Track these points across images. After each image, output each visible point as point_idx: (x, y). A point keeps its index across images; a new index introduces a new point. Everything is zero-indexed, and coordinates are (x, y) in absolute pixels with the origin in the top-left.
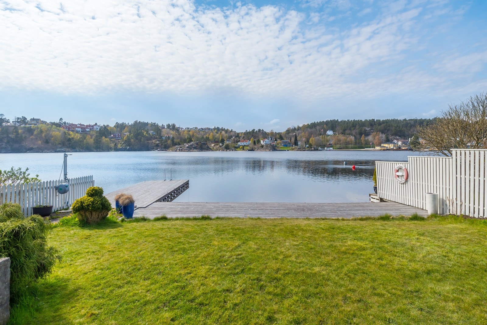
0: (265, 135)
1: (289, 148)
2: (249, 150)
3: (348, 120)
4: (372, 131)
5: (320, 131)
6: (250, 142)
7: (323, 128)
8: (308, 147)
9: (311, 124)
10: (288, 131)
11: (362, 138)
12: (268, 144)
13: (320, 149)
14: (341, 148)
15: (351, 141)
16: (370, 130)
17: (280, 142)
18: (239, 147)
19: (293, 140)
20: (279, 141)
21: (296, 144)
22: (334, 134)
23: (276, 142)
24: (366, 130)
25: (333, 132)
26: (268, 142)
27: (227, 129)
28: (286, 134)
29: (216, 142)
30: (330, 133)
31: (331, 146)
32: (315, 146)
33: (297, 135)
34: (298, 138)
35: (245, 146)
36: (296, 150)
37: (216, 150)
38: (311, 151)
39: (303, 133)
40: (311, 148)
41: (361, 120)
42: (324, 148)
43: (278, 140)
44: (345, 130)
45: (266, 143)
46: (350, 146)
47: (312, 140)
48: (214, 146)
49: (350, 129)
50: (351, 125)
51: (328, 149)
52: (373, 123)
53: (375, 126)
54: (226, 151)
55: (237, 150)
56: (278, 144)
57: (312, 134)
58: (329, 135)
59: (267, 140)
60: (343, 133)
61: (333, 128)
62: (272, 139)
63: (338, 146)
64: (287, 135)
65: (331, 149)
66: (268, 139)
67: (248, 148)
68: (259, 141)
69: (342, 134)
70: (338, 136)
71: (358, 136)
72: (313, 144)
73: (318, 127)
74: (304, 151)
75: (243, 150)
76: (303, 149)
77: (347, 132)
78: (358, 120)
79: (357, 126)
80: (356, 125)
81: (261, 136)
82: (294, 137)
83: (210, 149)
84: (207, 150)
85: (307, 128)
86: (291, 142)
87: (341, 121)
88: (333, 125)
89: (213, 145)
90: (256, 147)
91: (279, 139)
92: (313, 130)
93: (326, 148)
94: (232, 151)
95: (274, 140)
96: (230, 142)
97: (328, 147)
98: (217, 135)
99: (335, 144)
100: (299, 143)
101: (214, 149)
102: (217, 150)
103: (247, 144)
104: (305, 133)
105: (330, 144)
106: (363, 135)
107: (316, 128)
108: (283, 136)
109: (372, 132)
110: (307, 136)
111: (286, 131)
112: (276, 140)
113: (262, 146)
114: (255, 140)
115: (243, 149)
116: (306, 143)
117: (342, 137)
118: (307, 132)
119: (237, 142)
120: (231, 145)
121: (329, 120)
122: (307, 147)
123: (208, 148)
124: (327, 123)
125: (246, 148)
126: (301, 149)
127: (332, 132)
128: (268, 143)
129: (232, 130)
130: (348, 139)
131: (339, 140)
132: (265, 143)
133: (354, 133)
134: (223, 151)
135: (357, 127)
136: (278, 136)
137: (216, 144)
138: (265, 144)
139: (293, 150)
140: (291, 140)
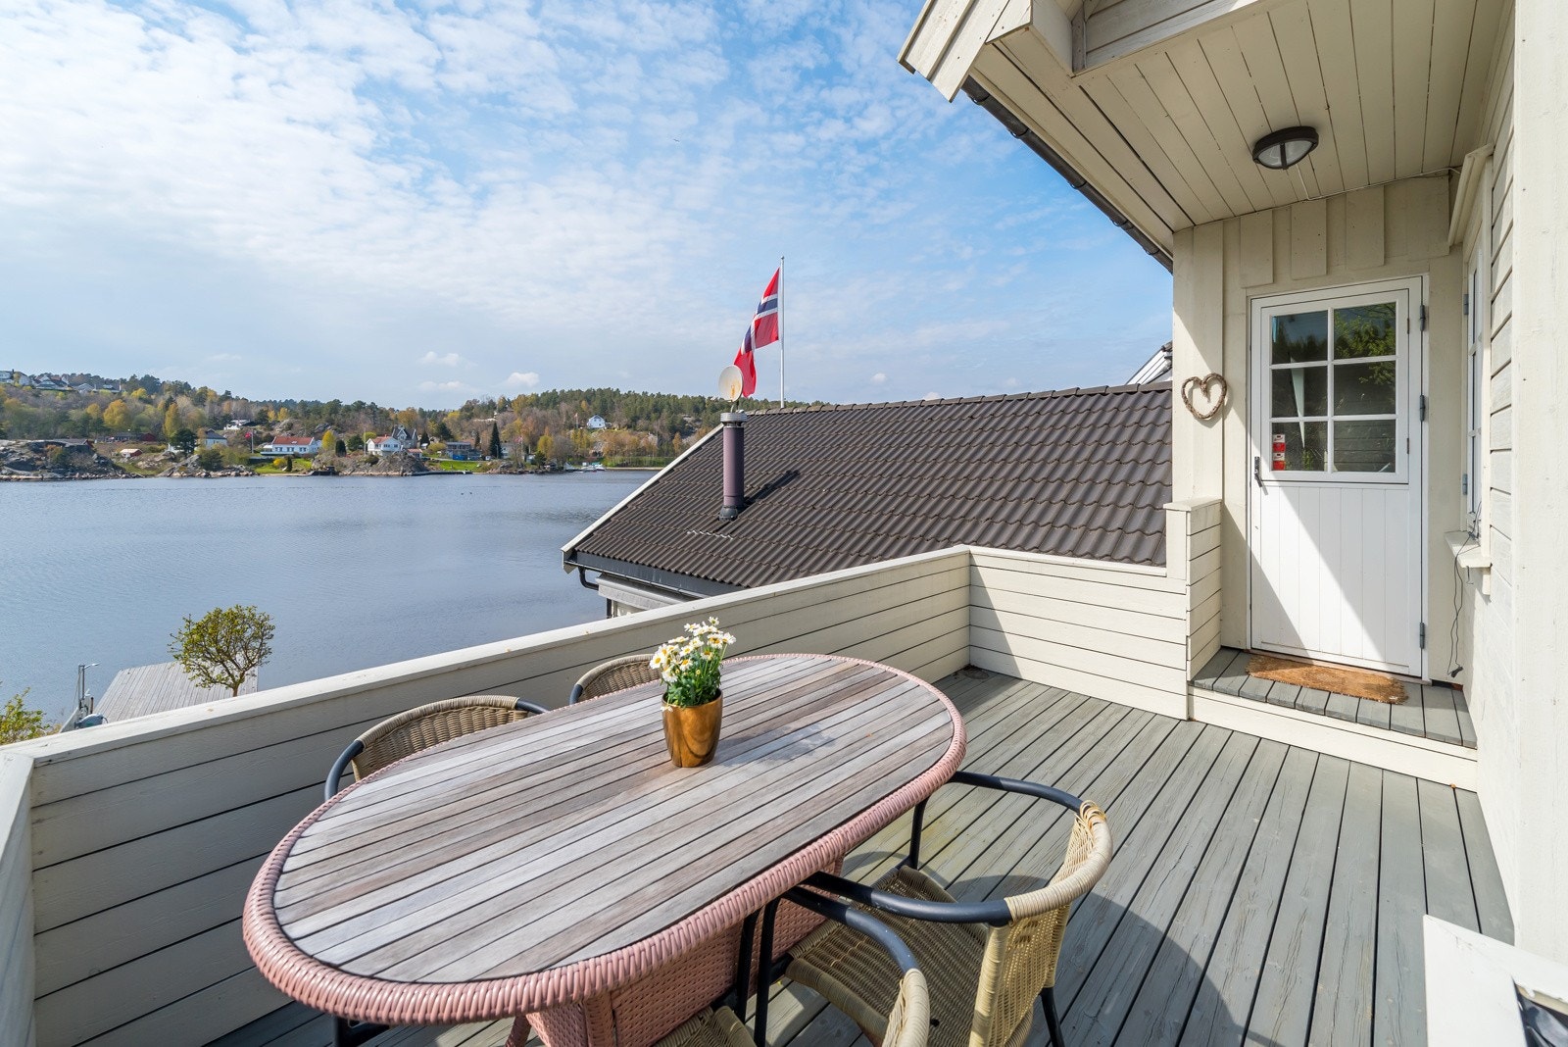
0: (382, 420)
1: (471, 467)
2: (316, 473)
3: (645, 394)
4: (697, 424)
5: (568, 418)
6: (321, 444)
7: (578, 408)
8: (533, 462)
9: (544, 394)
10: (470, 410)
11: (674, 441)
12: (396, 454)
13: (568, 467)
14: (626, 465)
15: (650, 447)
16: (695, 422)
17: (443, 445)
18: (272, 461)
19: (486, 439)
20: (436, 443)
21: (495, 450)
22: (609, 427)
23: (425, 445)
24: (685, 422)
25: (606, 421)
26: (396, 446)
27: (205, 390)
28: (461, 418)
29: (148, 436)
30: (595, 422)
31: (598, 458)
32: (555, 461)
33: (499, 425)
34: (503, 435)
35: (296, 456)
36: (495, 471)
37: (150, 472)
38: (543, 473)
39: (519, 421)
40: (544, 464)
41: (675, 396)
42: (580, 464)
43: (433, 440)
44: (635, 419)
45: (387, 449)
46: (647, 458)
47: (545, 444)
48: (137, 454)
49: (648, 418)
50: (650, 407)
51: (591, 468)
52: (701, 406)
53: (703, 414)
54: (207, 476)
55: (258, 470)
56: (432, 452)
57: (546, 423)
58: (594, 429)
59: (389, 440)
60: (631, 426)
61: (604, 413)
62: (409, 437)
63: (618, 459)
64: (465, 424)
65: (599, 466)
66: (395, 437)
67: (314, 465)
68: (358, 444)
69: (629, 427)
70: (617, 434)
71: (666, 436)
72: (548, 456)
73: (564, 407)
74: (521, 473)
75: (289, 470)
76: (518, 467)
77: (641, 423)
78: (669, 396)
79: (665, 410)
80: (663, 407)
81: (365, 428)
82: (491, 430)
83: (116, 468)
84: (100, 472)
85: (532, 405)
86: (478, 448)
87: (628, 395)
88: (604, 402)
89: (127, 451)
90: (344, 460)
91: (437, 436)
92: (549, 412)
93: (585, 464)
94: (237, 475)
95: (419, 438)
96: (225, 442)
97: (590, 462)
98: (150, 409)
99: (611, 454)
100: (506, 450)
101: (138, 468)
102: (153, 471)
103: (307, 452)
104: (525, 420)
105: (595, 454)
106: (678, 434)
107: (558, 409)
108: (449, 426)
109: (697, 427)
110: (531, 429)
111: (461, 410)
112: (425, 439)
113: (373, 461)
114: (341, 435)
115: (289, 464)
116: (527, 450)
117: (626, 436)
118: (530, 419)
119: (259, 441)
120: (232, 455)
121: (596, 389)
122: (532, 460)
123: (105, 464)
124: (590, 396)
125: (298, 464)
126: (513, 470)
127: (603, 421)
128: (397, 450)
129: (228, 393)
130: (643, 443)
131: (622, 445)
132: (382, 448)
133: (657, 428)
134: (192, 476)
135: (665, 413)
136: (432, 427)
137: (144, 445)
138: (383, 451)
139: (485, 469)
140: (478, 440)
